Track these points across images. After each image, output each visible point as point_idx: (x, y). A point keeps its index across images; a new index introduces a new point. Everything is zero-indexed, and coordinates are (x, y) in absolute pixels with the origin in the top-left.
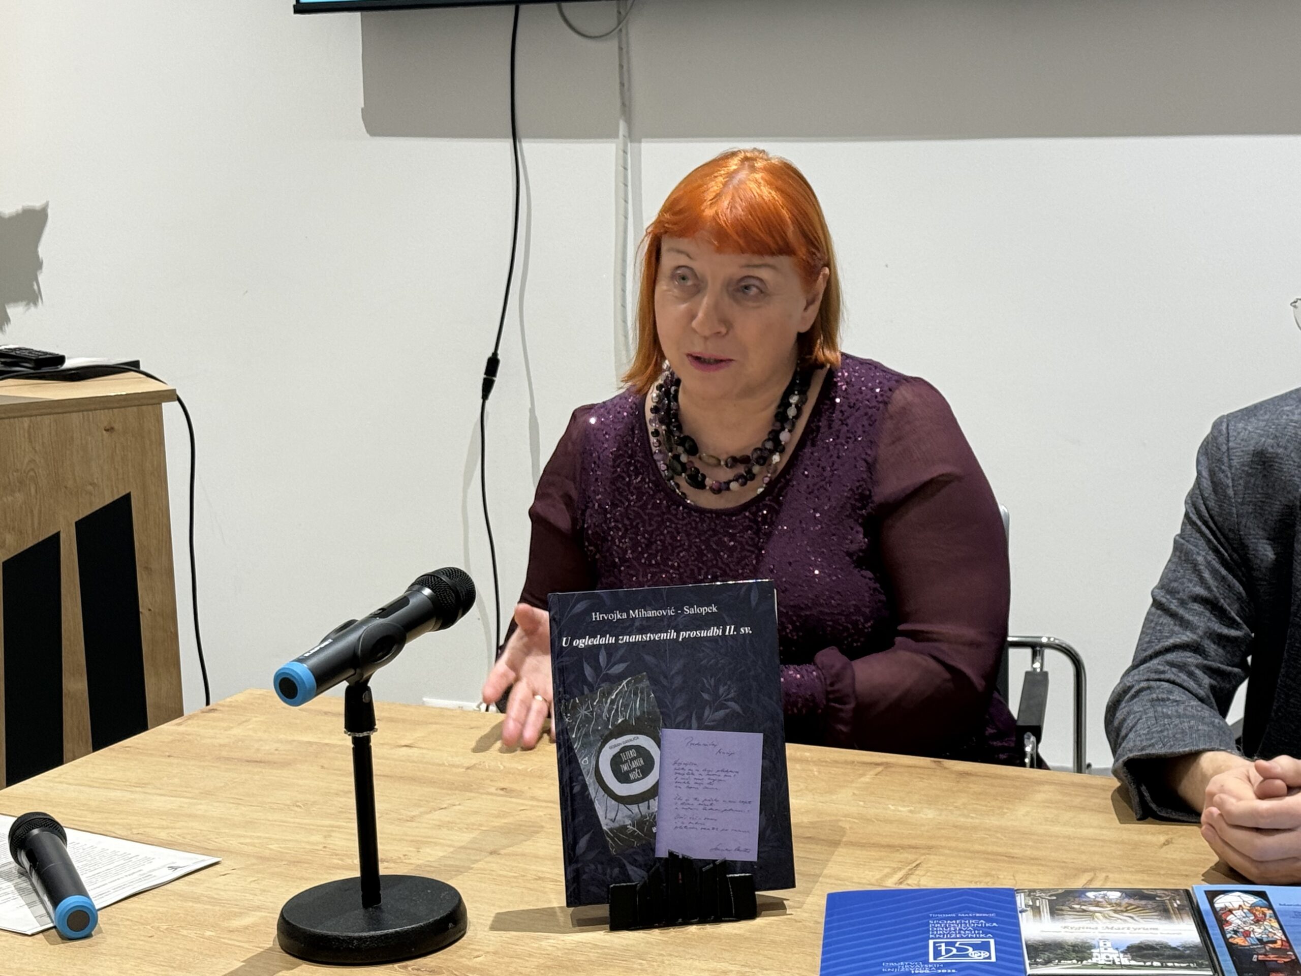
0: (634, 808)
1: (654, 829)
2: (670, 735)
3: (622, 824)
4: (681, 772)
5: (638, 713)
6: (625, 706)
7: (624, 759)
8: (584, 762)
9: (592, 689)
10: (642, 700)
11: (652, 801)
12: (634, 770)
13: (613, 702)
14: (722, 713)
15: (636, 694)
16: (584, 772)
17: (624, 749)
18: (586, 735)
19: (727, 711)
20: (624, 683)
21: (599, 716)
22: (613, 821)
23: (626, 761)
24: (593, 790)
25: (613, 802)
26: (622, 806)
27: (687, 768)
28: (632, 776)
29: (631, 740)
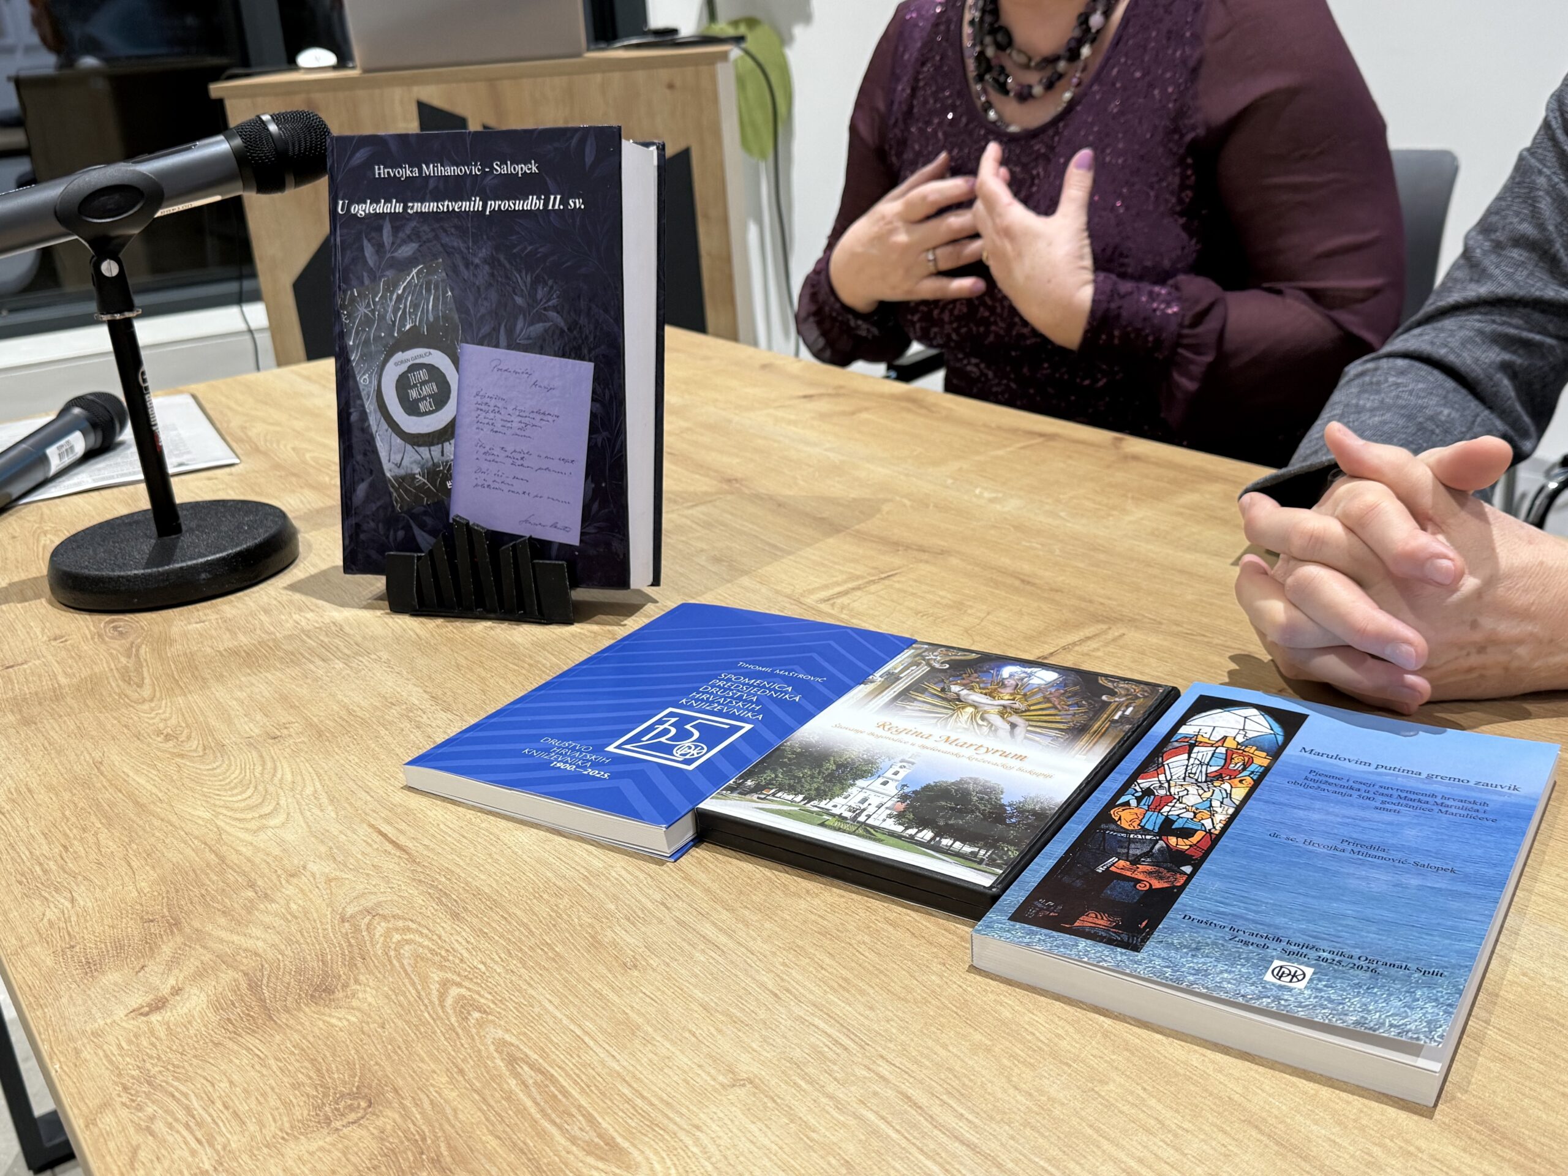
0: (424, 451)
1: (449, 484)
2: (471, 352)
3: (409, 471)
4: (483, 407)
5: (431, 319)
6: (415, 306)
7: (413, 381)
8: (364, 380)
9: (374, 279)
10: (436, 299)
11: (446, 444)
12: (424, 398)
13: (400, 298)
14: (539, 327)
15: (428, 290)
16: (363, 394)
17: (414, 368)
18: (367, 342)
19: (548, 325)
20: (415, 271)
21: (382, 318)
22: (399, 466)
23: (415, 385)
24: (375, 420)
25: (399, 440)
26: (409, 447)
27: (492, 403)
28: (422, 406)
29: (421, 356)
